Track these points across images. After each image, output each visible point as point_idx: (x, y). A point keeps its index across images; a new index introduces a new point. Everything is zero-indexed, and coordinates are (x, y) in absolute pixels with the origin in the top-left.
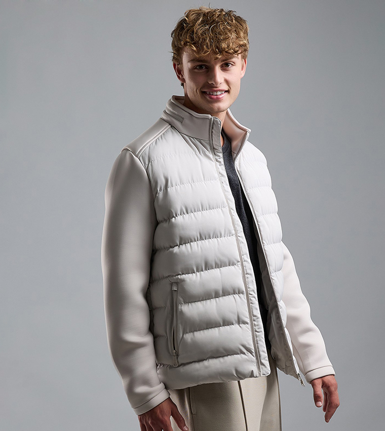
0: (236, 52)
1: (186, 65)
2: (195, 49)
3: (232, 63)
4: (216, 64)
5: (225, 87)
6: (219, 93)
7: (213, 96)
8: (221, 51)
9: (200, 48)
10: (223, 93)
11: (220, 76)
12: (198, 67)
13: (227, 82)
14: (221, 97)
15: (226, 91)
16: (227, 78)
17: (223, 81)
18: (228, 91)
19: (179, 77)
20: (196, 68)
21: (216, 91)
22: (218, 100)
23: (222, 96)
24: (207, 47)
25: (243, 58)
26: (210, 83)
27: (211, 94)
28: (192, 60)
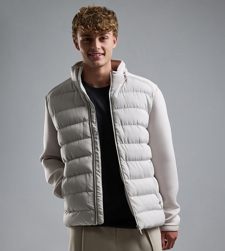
0: (107, 30)
1: (80, 39)
2: (83, 28)
3: (106, 37)
4: (96, 37)
5: (102, 52)
6: (98, 55)
7: (94, 57)
8: (98, 29)
9: (86, 27)
10: (101, 55)
11: (99, 44)
12: (86, 40)
13: (103, 48)
14: (99, 57)
15: (103, 54)
16: (103, 46)
17: (100, 47)
18: (104, 54)
19: (76, 47)
20: (84, 40)
21: (97, 54)
22: (98, 59)
23: (101, 56)
24: (90, 26)
25: (114, 35)
26: (92, 48)
27: (94, 55)
28: (82, 35)
